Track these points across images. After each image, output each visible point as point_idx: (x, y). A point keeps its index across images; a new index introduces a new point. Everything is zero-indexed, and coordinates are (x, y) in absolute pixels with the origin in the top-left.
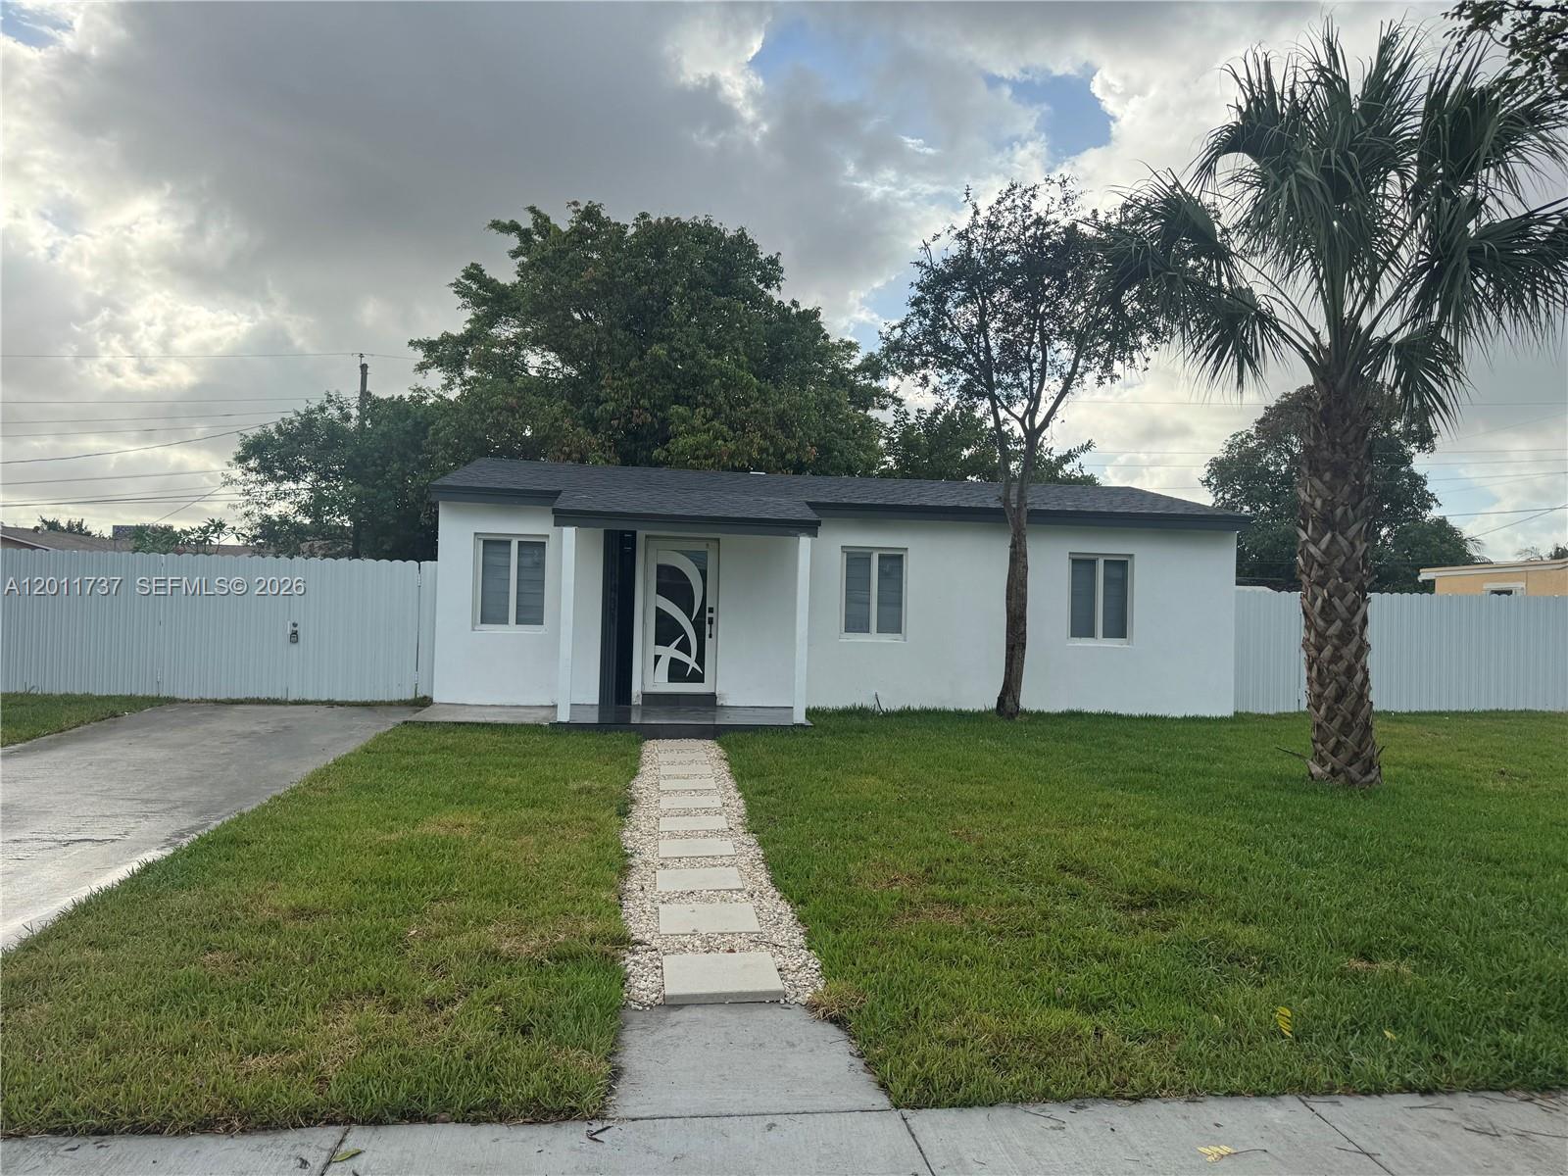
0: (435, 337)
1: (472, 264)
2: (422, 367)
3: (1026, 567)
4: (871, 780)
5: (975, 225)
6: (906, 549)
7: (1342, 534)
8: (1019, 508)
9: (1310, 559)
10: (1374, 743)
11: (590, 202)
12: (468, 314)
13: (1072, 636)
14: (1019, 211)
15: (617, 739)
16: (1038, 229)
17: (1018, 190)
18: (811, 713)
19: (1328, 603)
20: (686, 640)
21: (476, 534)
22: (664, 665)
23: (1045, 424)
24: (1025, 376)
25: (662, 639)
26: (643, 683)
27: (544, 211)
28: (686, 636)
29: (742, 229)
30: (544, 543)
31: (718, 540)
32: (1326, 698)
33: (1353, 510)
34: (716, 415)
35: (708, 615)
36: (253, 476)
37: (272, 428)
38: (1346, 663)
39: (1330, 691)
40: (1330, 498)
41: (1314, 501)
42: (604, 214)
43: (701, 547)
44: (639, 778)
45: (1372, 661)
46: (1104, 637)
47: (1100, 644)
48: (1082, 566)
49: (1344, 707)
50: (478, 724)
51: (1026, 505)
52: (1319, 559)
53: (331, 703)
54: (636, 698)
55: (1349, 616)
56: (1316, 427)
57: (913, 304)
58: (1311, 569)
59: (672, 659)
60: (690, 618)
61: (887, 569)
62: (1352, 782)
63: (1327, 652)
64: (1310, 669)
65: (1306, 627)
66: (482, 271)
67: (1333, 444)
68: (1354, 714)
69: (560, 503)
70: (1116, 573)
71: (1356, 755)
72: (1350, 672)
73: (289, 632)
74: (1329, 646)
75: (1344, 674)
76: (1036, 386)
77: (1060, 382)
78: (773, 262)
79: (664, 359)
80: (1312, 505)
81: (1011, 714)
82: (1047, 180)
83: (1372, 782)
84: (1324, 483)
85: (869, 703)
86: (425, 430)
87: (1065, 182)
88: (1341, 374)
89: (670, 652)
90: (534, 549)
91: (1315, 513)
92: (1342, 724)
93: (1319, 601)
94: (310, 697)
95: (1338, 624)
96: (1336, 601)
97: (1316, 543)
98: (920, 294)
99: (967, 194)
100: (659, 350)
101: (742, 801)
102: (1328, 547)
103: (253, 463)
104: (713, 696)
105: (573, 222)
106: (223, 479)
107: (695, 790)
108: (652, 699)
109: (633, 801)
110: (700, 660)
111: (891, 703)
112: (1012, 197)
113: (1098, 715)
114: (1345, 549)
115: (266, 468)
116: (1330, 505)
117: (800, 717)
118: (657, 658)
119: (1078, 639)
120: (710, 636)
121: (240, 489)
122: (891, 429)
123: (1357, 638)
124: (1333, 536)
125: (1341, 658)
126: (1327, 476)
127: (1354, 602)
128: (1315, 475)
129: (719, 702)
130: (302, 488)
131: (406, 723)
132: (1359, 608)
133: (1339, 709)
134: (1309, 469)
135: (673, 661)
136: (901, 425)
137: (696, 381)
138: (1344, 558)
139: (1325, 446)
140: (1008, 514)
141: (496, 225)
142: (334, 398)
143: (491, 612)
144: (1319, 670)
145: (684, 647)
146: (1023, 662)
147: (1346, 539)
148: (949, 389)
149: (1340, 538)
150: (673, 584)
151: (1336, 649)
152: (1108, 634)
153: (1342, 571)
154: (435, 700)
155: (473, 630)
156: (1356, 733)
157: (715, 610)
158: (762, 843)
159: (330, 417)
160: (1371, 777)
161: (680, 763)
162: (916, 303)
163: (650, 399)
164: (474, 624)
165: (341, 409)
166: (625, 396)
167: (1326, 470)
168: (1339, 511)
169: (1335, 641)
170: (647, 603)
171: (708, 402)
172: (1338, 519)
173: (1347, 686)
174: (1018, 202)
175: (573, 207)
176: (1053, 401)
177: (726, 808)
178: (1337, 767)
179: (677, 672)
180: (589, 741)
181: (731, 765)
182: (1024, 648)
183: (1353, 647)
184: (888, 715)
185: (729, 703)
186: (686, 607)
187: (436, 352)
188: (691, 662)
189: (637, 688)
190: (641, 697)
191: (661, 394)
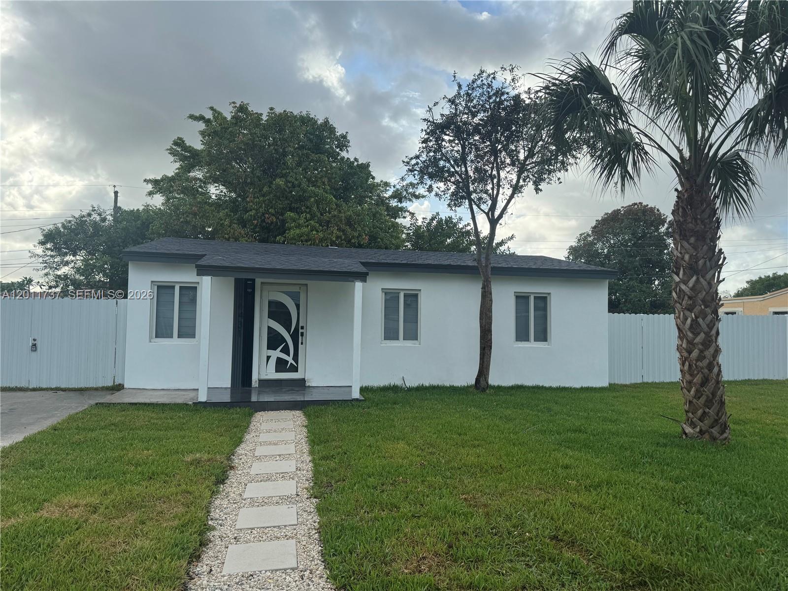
0: (159, 178)
1: (178, 137)
2: (150, 194)
3: (491, 300)
4: (401, 445)
5: (458, 95)
6: (420, 290)
7: (703, 277)
8: (487, 266)
9: (681, 293)
10: (726, 413)
11: (242, 102)
12: (177, 165)
13: (516, 341)
14: (485, 87)
15: (236, 414)
16: (497, 97)
17: (484, 74)
18: (363, 390)
19: (695, 322)
20: (287, 346)
21: (152, 282)
22: (273, 361)
23: (501, 216)
24: (489, 187)
25: (272, 346)
26: (259, 373)
27: (218, 109)
28: (287, 344)
29: (327, 118)
30: (197, 287)
31: (307, 285)
32: (695, 384)
33: (709, 261)
34: (312, 218)
35: (301, 331)
36: (49, 253)
37: (60, 225)
38: (708, 361)
39: (698, 379)
40: (694, 254)
41: (684, 256)
42: (250, 109)
43: (295, 289)
44: (243, 446)
45: (721, 359)
46: (535, 341)
47: (532, 345)
48: (521, 299)
49: (707, 390)
50: (145, 404)
51: (490, 264)
52: (688, 293)
53: (57, 389)
54: (255, 383)
55: (709, 330)
56: (683, 208)
57: (423, 142)
58: (683, 300)
59: (278, 358)
60: (289, 334)
61: (409, 302)
62: (714, 439)
63: (695, 353)
64: (683, 364)
65: (680, 337)
66: (183, 142)
67: (696, 219)
68: (714, 394)
69: (202, 262)
70: (541, 305)
71: (716, 421)
72: (710, 367)
73: (31, 345)
74: (696, 350)
75: (706, 367)
76: (495, 192)
77: (511, 189)
78: (344, 137)
79: (283, 186)
80: (683, 259)
81: (484, 389)
82: (502, 68)
83: (726, 439)
84: (690, 244)
85: (399, 383)
86: (148, 227)
87: (513, 69)
88: (698, 176)
89: (277, 354)
90: (190, 293)
91: (684, 264)
92: (706, 401)
93: (689, 321)
94: (44, 386)
95: (702, 335)
96: (700, 320)
97: (686, 283)
98: (426, 137)
99: (455, 76)
100: (280, 182)
101: (311, 464)
102: (694, 286)
103: (49, 246)
104: (303, 380)
105: (232, 112)
106: (30, 255)
107: (280, 455)
108: (265, 384)
109: (232, 468)
110: (296, 358)
111: (412, 382)
112: (481, 79)
113: (533, 387)
114: (705, 287)
115: (57, 249)
116: (695, 259)
117: (356, 394)
118: (268, 358)
119: (520, 342)
120: (302, 344)
121: (41, 260)
122: (409, 228)
123: (714, 343)
124: (698, 279)
125: (704, 357)
126: (692, 240)
127: (711, 321)
128: (683, 239)
129: (307, 384)
130: (79, 259)
131: (97, 404)
132: (714, 325)
133: (704, 391)
134: (680, 236)
135: (279, 360)
136: (414, 226)
137: (302, 199)
138: (705, 293)
139: (690, 220)
140: (480, 269)
141: (192, 117)
142: (96, 209)
143: (162, 330)
144: (689, 365)
145: (286, 351)
146: (490, 357)
147: (706, 280)
148: (444, 194)
149: (702, 280)
150: (278, 312)
151: (701, 351)
152: (537, 339)
153: (703, 301)
154: (125, 386)
155: (151, 342)
156: (716, 406)
157: (305, 328)
158: (320, 510)
159: (94, 219)
160: (725, 435)
161: (275, 431)
162: (425, 141)
163: (275, 209)
164: (151, 338)
165: (100, 215)
166: (261, 207)
167: (692, 236)
168: (701, 262)
169: (700, 347)
170: (262, 324)
171: (308, 210)
172: (700, 267)
173: (708, 375)
174: (485, 82)
175: (233, 105)
176: (506, 201)
177: (298, 472)
178: (703, 429)
179: (281, 365)
180: (216, 415)
181: (309, 431)
182: (491, 348)
183: (712, 350)
184: (410, 389)
185: (313, 385)
186: (287, 326)
187: (159, 185)
188: (290, 360)
189: (255, 377)
190: (258, 382)
191: (281, 206)
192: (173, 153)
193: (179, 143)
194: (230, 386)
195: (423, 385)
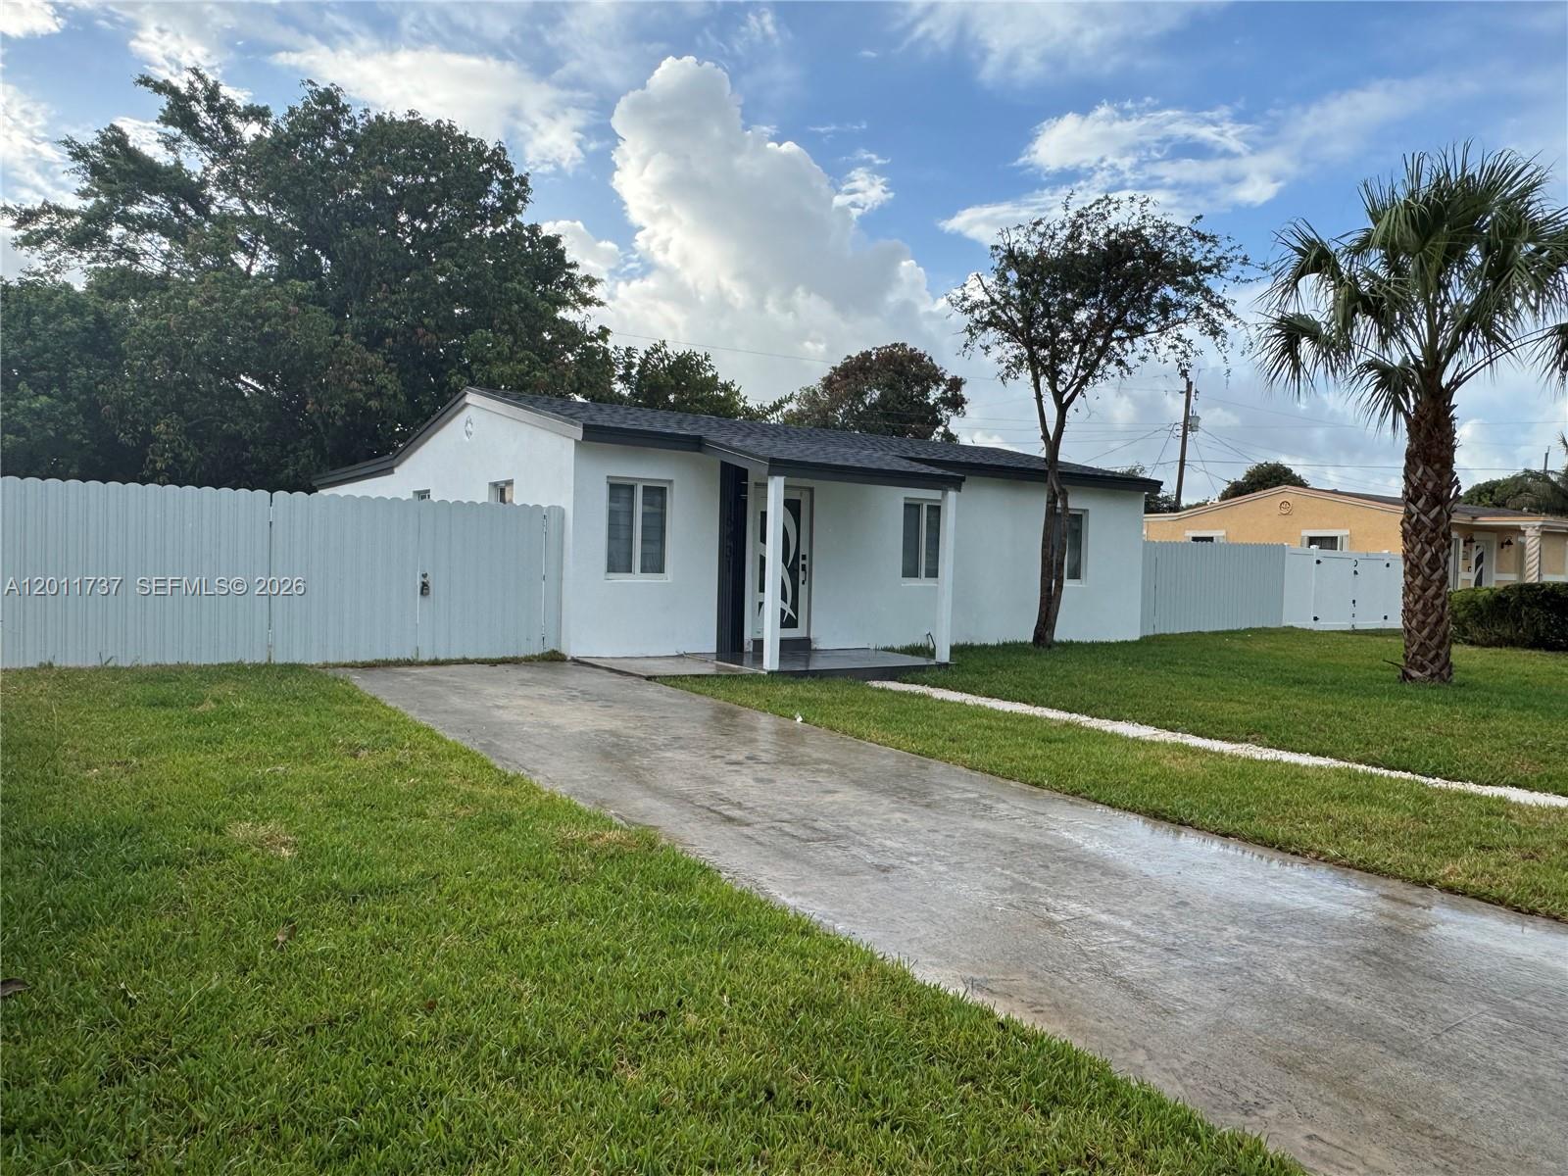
6: (944, 502)
21: (607, 478)
26: (752, 630)
30: (667, 489)
31: (811, 490)
35: (801, 562)
54: (747, 644)
60: (786, 565)
61: (931, 513)
70: (1074, 523)
73: (419, 584)
90: (657, 495)
104: (807, 640)
108: (758, 646)
110: (795, 606)
117: (943, 655)
120: (804, 582)
129: (814, 646)
141: (147, 82)
154: (571, 656)
155: (606, 579)
157: (808, 557)
160: (1452, 676)
164: (601, 574)
185: (821, 646)
189: (748, 637)
193: (113, 137)
194: (715, 651)
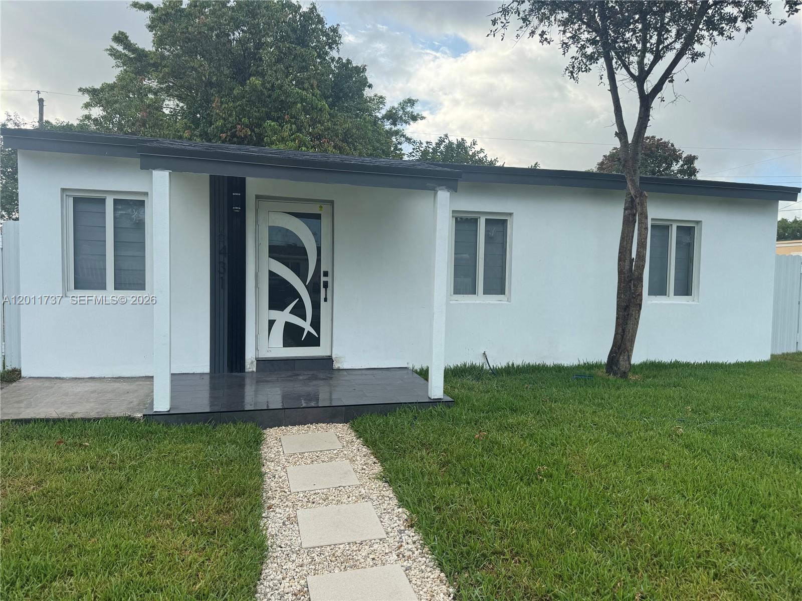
0: (98, 86)
1: (119, 31)
2: (87, 106)
6: (511, 214)
12: (118, 71)
13: (649, 295)
20: (301, 304)
21: (63, 190)
22: (279, 329)
25: (276, 303)
26: (257, 349)
28: (301, 300)
29: (313, 4)
30: (143, 200)
31: (332, 202)
35: (323, 279)
43: (313, 209)
46: (675, 295)
47: (671, 301)
54: (250, 364)
59: (287, 323)
60: (305, 283)
61: (492, 234)
66: (127, 37)
78: (335, 30)
79: (260, 88)
85: (478, 361)
89: (284, 316)
90: (132, 210)
100: (256, 81)
104: (329, 360)
108: (267, 365)
110: (316, 324)
111: (498, 361)
113: (671, 365)
117: (436, 388)
118: (271, 323)
119: (654, 297)
120: (326, 300)
129: (336, 365)
135: (288, 326)
137: (285, 106)
143: (85, 277)
145: (299, 311)
146: (638, 322)
150: (285, 248)
152: (677, 293)
154: (23, 374)
157: (330, 274)
163: (249, 119)
164: (65, 290)
166: (231, 115)
170: (259, 267)
171: (293, 120)
179: (292, 336)
184: (496, 373)
185: (345, 366)
186: (301, 272)
187: (96, 96)
188: (307, 326)
189: (250, 356)
190: (255, 363)
191: (257, 114)
192: (114, 53)
193: (121, 38)
194: (207, 370)
195: (513, 365)
